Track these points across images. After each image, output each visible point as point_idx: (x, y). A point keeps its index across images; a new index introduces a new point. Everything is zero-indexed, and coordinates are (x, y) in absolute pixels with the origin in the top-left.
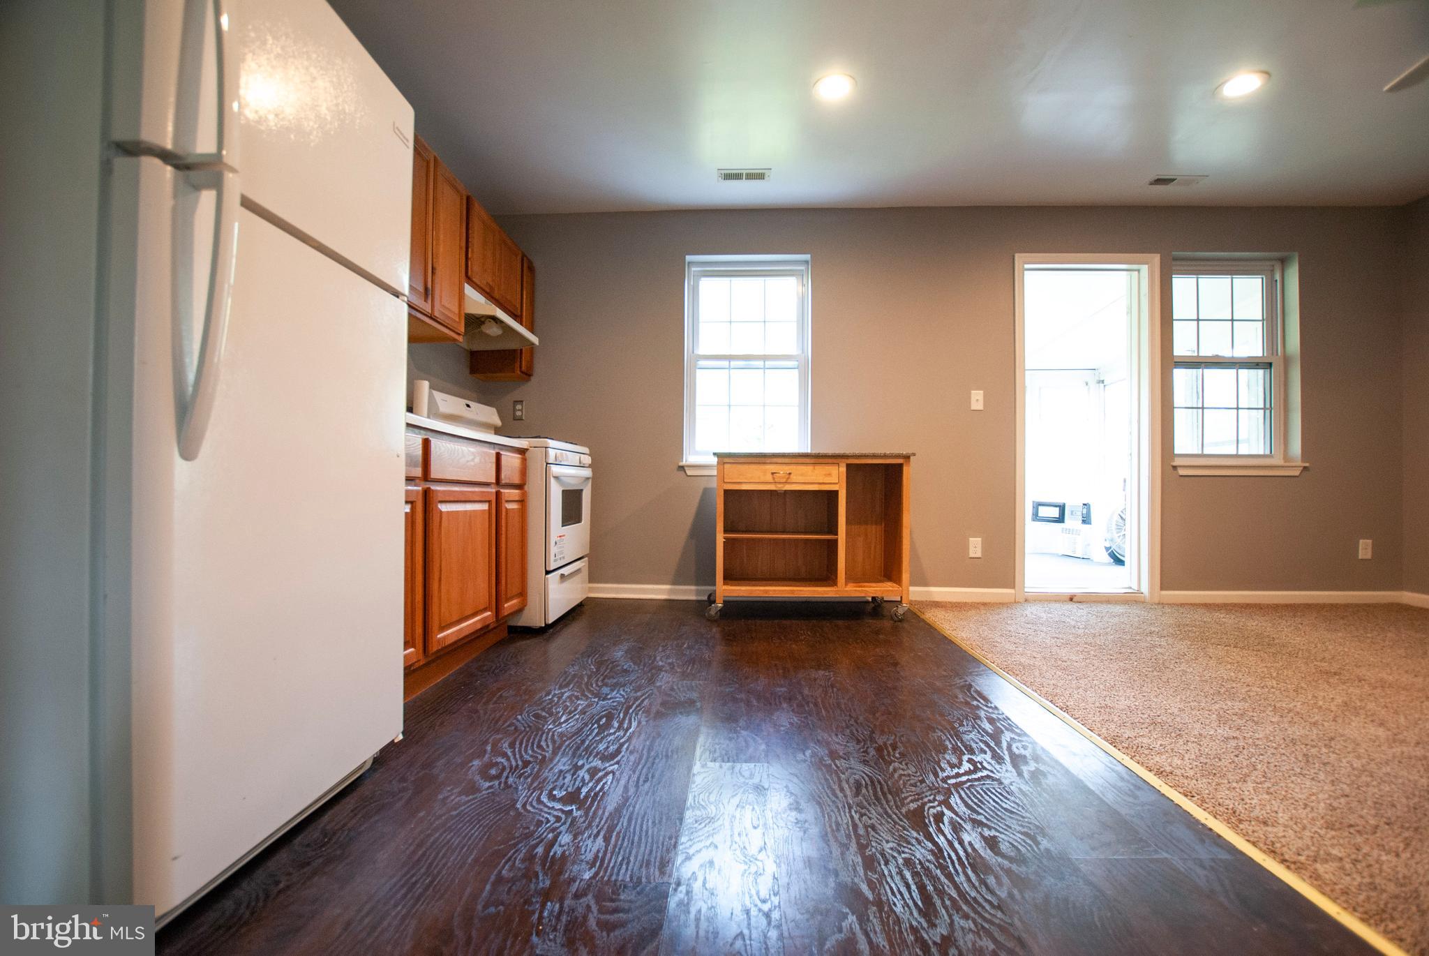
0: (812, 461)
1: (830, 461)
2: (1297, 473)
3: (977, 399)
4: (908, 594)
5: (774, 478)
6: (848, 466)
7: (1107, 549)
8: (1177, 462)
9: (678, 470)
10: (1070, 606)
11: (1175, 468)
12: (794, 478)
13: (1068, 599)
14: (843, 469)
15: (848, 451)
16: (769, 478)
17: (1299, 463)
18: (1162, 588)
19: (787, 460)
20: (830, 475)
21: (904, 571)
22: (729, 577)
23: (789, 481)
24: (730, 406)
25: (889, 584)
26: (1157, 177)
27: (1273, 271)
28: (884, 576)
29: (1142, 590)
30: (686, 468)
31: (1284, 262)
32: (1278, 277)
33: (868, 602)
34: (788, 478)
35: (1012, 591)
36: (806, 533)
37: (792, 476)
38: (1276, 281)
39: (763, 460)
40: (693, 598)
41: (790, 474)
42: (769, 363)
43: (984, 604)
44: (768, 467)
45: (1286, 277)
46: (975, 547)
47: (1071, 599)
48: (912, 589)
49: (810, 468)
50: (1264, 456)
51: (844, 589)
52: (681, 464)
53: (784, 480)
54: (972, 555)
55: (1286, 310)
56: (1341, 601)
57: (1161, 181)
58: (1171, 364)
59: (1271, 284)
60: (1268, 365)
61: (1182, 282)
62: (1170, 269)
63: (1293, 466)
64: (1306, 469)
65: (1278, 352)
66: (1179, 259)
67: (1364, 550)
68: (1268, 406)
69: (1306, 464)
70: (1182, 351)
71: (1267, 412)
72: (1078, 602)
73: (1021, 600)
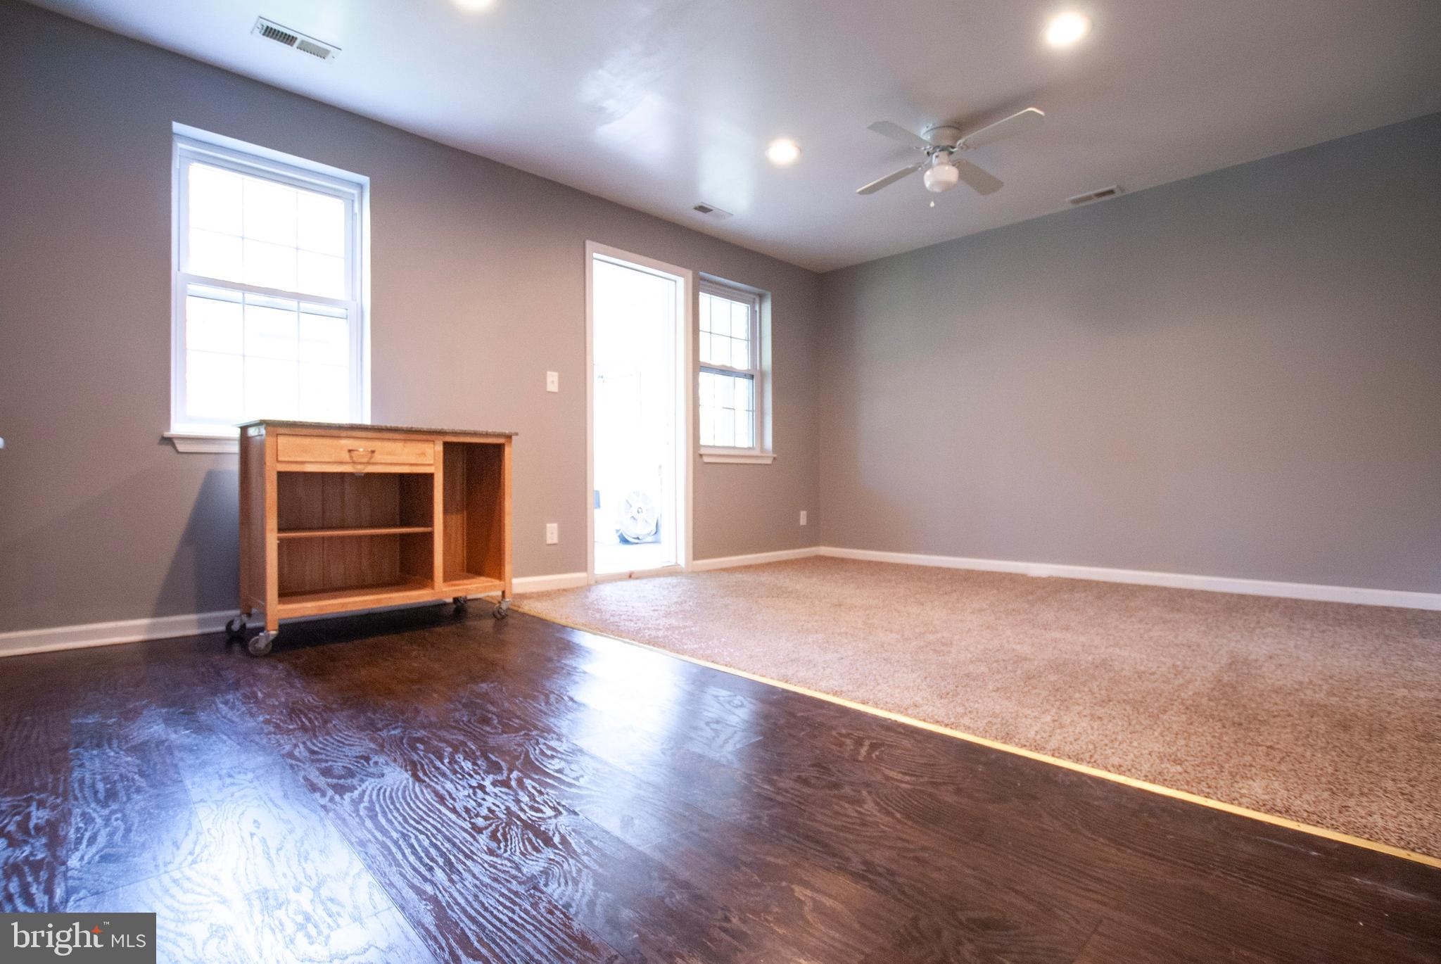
0: (402, 436)
1: (424, 437)
2: (769, 461)
3: (552, 381)
4: (511, 587)
5: (351, 457)
6: (446, 444)
7: (617, 531)
8: (703, 451)
9: (160, 444)
10: (632, 583)
11: (701, 456)
12: (378, 457)
13: (628, 575)
14: (439, 448)
15: (446, 426)
16: (345, 456)
17: (770, 454)
18: (696, 557)
19: (370, 434)
20: (423, 454)
21: (506, 562)
22: (286, 593)
23: (373, 460)
24: (244, 356)
25: (483, 579)
26: (700, 204)
27: (754, 303)
28: (468, 571)
29: (679, 562)
30: (176, 441)
31: (761, 297)
32: (757, 308)
33: (445, 604)
34: (371, 458)
35: (583, 575)
36: (372, 526)
37: (376, 454)
38: (756, 311)
39: (335, 433)
40: (194, 631)
41: (373, 452)
42: (305, 306)
43: (565, 590)
44: (344, 442)
45: (763, 308)
46: (552, 533)
47: (630, 577)
48: (515, 581)
49: (399, 445)
50: (749, 448)
51: (441, 590)
52: (167, 434)
53: (365, 460)
54: (549, 541)
55: (763, 336)
56: (793, 557)
57: (703, 209)
58: (698, 367)
59: (753, 312)
60: (752, 377)
61: (704, 298)
62: (698, 286)
63: (768, 457)
64: (775, 459)
65: (758, 368)
66: (703, 279)
67: (803, 519)
68: (751, 409)
69: (775, 456)
70: (704, 358)
71: (751, 413)
72: (637, 578)
73: (593, 582)
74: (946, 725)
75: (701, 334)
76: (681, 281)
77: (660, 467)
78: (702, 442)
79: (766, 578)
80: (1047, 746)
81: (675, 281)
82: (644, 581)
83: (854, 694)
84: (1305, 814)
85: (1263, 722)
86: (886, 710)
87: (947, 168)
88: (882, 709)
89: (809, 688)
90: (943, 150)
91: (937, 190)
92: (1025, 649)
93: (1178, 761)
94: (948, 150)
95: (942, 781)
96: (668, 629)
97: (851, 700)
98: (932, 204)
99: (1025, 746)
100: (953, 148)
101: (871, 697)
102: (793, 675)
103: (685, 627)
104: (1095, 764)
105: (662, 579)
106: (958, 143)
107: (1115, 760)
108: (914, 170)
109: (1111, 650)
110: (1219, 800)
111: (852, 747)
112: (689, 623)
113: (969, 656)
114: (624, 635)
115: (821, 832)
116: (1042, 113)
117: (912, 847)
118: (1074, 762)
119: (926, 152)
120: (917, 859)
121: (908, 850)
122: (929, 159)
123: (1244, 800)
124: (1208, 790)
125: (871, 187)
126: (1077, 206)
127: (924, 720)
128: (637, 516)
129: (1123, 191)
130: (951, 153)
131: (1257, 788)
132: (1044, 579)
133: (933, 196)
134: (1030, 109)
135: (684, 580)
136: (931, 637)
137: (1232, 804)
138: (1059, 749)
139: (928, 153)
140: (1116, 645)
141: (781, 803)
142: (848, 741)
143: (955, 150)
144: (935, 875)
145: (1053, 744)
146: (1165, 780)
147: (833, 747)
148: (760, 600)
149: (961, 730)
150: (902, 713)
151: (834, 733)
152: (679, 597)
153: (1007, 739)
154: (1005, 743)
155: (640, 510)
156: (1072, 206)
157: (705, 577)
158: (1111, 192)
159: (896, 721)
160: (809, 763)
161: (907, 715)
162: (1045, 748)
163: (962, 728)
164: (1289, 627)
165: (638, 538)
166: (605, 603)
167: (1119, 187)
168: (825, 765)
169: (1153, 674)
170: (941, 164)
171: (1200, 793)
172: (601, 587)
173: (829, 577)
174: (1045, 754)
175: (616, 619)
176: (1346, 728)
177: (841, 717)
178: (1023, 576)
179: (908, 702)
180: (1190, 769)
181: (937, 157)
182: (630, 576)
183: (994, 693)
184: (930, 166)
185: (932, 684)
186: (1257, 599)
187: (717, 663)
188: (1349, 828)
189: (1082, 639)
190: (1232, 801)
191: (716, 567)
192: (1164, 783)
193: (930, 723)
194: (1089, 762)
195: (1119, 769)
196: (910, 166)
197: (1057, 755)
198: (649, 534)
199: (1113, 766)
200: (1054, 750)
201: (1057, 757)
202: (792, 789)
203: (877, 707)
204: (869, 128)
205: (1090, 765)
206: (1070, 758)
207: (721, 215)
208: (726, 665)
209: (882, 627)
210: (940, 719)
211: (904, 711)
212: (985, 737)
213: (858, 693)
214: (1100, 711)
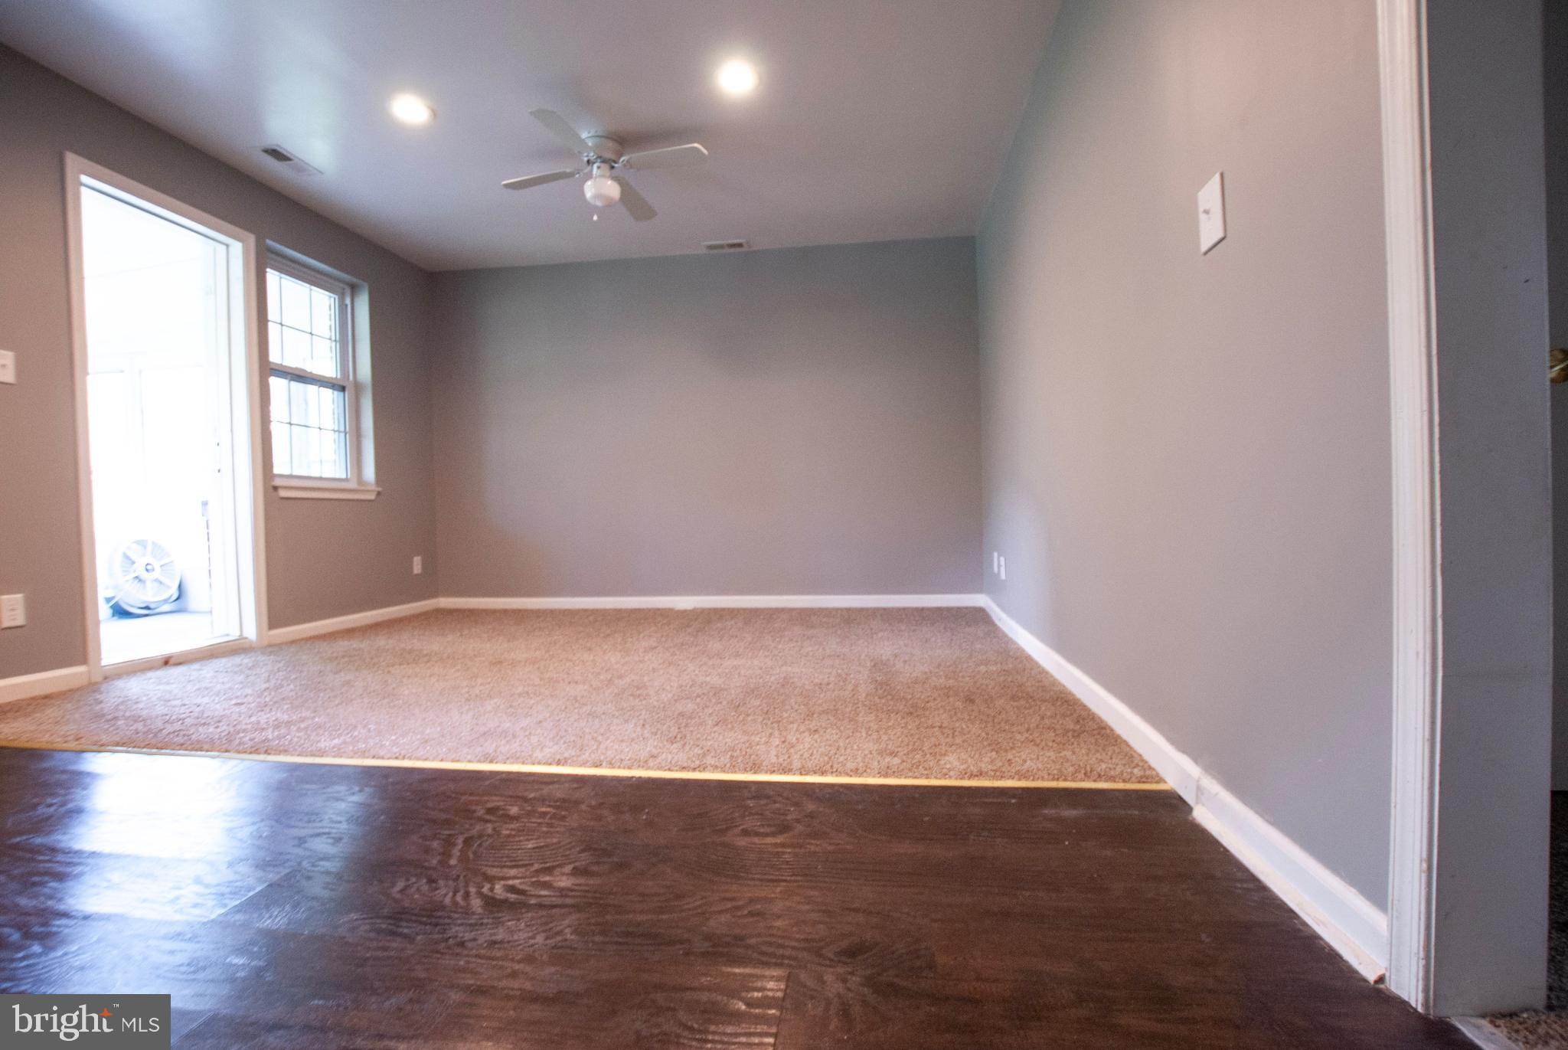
2: (372, 497)
3: (4, 366)
8: (277, 482)
10: (173, 671)
11: (276, 488)
13: (161, 662)
17: (374, 488)
18: (274, 625)
26: (273, 146)
27: (343, 294)
29: (246, 634)
31: (354, 289)
32: (348, 301)
35: (82, 669)
38: (346, 305)
45: (355, 304)
46: (13, 609)
50: (343, 480)
55: (357, 337)
56: (408, 613)
57: (276, 154)
58: (265, 369)
59: (342, 307)
60: (343, 389)
61: (272, 277)
62: (262, 261)
63: (368, 491)
64: (379, 493)
65: (351, 378)
66: (270, 250)
67: (417, 566)
68: (342, 429)
69: (380, 489)
70: (274, 357)
71: (342, 435)
72: (180, 664)
73: (100, 679)
74: (694, 769)
75: (270, 325)
76: (237, 247)
77: (205, 504)
78: (276, 470)
79: (382, 641)
80: (792, 767)
81: (227, 246)
82: (196, 666)
83: (580, 759)
84: (993, 774)
85: (924, 709)
86: (624, 768)
87: (609, 182)
88: (619, 767)
89: (523, 763)
90: (604, 161)
91: (599, 203)
92: (715, 680)
93: (893, 754)
94: (610, 163)
95: (724, 827)
96: (277, 727)
97: (581, 766)
98: (595, 218)
99: (774, 771)
100: (615, 162)
101: (602, 758)
102: (495, 751)
103: (303, 720)
104: (838, 773)
105: (224, 660)
106: (621, 160)
107: (850, 765)
108: (570, 175)
109: (784, 668)
110: (936, 778)
111: (613, 818)
112: (306, 713)
113: (670, 695)
114: (206, 747)
115: (639, 924)
116: (705, 151)
117: (741, 903)
118: (820, 775)
119: (586, 159)
120: (751, 914)
121: (738, 908)
122: (589, 168)
123: (952, 773)
124: (926, 772)
125: (516, 182)
126: (712, 252)
127: (669, 770)
128: (144, 575)
129: (750, 247)
130: (613, 167)
131: (952, 760)
132: (690, 611)
133: (593, 209)
134: (696, 145)
135: (262, 658)
136: (621, 683)
137: (946, 779)
138: (803, 767)
139: (588, 161)
140: (785, 664)
141: (573, 906)
142: (605, 812)
143: (616, 165)
144: (778, 923)
145: (796, 764)
146: (894, 772)
147: (592, 823)
148: (392, 670)
149: (710, 771)
150: (643, 767)
151: (583, 807)
152: (268, 681)
153: (756, 768)
154: (755, 773)
155: (149, 567)
156: (705, 251)
157: (292, 649)
158: (740, 245)
159: (640, 777)
160: (578, 849)
161: (649, 768)
162: (792, 769)
163: (709, 767)
164: (892, 630)
165: (147, 608)
166: (141, 706)
167: (747, 243)
168: (596, 846)
169: (828, 684)
170: (602, 176)
171: (921, 776)
172: (120, 684)
173: (466, 632)
174: (794, 774)
175: (177, 726)
176: (972, 701)
177: (580, 788)
178: (671, 610)
179: (643, 755)
180: (905, 758)
181: (599, 168)
182: (167, 662)
183: (716, 728)
184: (589, 176)
185: (654, 730)
186: (861, 610)
187: (382, 758)
188: (1021, 776)
189: (756, 662)
190: (945, 776)
191: (305, 635)
192: (894, 774)
193: (677, 771)
194: (832, 772)
195: (856, 772)
196: (568, 170)
197: (804, 773)
198: (166, 601)
199: (851, 771)
200: (800, 769)
201: (805, 775)
202: (576, 885)
203: (614, 768)
204: (531, 113)
205: (834, 775)
206: (815, 773)
207: (302, 168)
208: (397, 758)
209: (563, 680)
210: (685, 765)
211: (645, 765)
212: (735, 772)
213: (584, 756)
214: (813, 725)
